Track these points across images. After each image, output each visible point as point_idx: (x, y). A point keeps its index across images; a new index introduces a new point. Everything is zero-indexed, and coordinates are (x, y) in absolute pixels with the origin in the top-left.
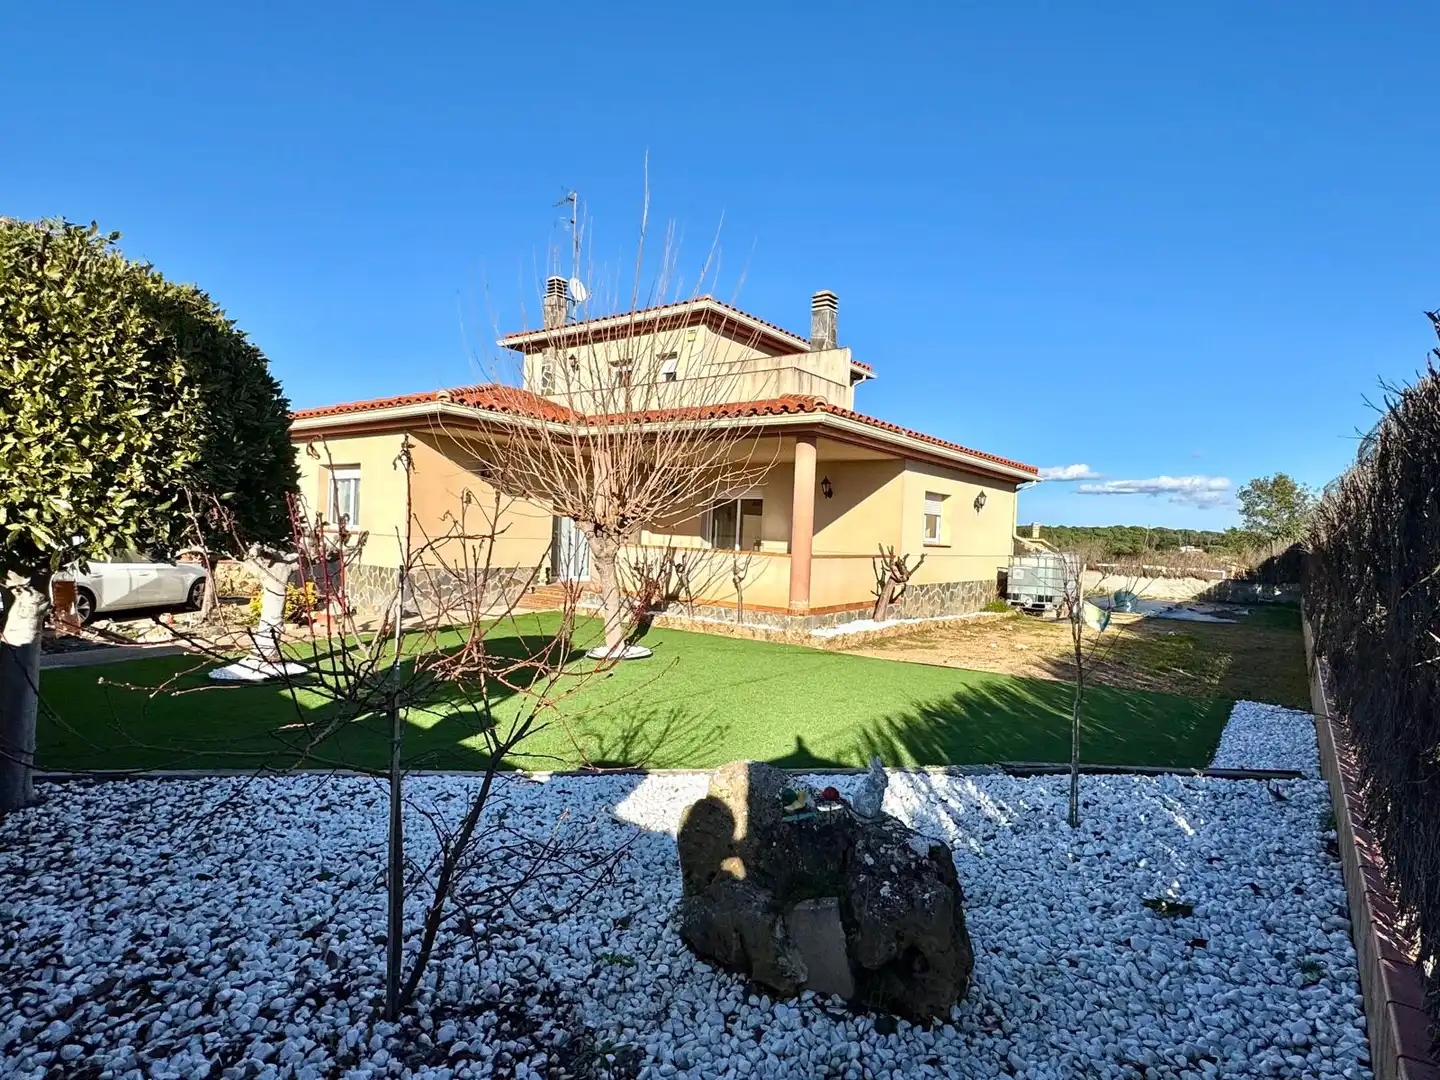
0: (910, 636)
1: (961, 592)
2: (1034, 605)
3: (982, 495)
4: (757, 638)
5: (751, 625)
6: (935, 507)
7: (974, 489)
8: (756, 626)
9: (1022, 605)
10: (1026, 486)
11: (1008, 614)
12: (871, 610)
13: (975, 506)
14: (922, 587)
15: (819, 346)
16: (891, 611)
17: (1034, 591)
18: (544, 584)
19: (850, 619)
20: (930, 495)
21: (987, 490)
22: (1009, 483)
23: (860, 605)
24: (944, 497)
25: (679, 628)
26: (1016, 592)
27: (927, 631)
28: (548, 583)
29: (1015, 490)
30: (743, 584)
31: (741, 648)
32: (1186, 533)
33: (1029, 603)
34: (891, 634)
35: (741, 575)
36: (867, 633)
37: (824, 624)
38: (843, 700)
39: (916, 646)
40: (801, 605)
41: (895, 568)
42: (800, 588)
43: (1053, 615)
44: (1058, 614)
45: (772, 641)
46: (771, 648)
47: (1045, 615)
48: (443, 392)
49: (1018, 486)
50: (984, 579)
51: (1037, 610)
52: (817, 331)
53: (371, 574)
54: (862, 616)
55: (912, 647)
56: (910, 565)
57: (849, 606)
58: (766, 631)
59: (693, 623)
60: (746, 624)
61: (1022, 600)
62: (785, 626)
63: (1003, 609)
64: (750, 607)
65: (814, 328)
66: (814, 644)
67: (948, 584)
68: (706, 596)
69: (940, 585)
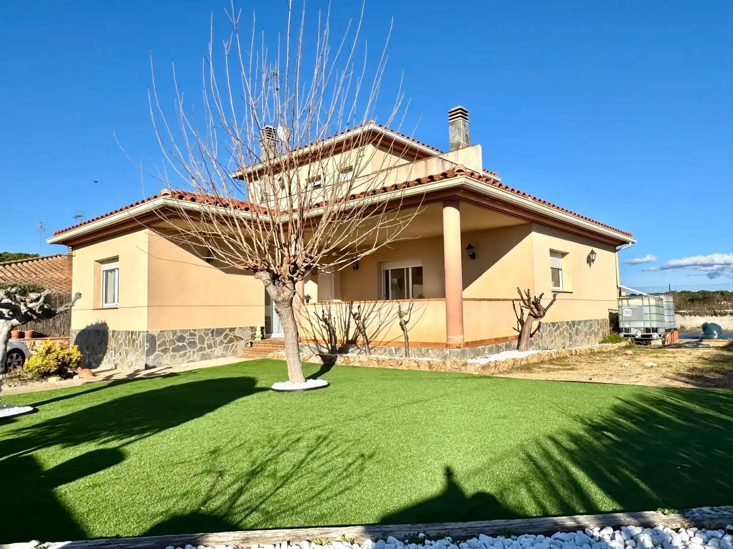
0: (551, 361)
1: (583, 329)
2: (643, 336)
3: (593, 252)
4: (422, 368)
5: (417, 358)
6: (558, 262)
7: (587, 249)
8: (420, 359)
9: (633, 336)
10: (624, 247)
11: (623, 344)
12: (515, 343)
13: (588, 262)
14: (554, 324)
15: (457, 147)
16: (532, 344)
17: (641, 325)
18: (260, 339)
19: (499, 350)
20: (553, 253)
21: (595, 250)
22: (611, 244)
23: (505, 339)
24: (563, 254)
25: (358, 365)
26: (627, 326)
27: (564, 358)
28: (262, 338)
29: (615, 251)
30: (408, 326)
31: (408, 377)
32: (722, 293)
33: (639, 335)
34: (535, 360)
35: (406, 318)
36: (515, 360)
37: (478, 355)
38: (505, 417)
39: (559, 369)
40: (457, 339)
41: (533, 306)
42: (455, 325)
43: (659, 343)
44: (663, 343)
45: (434, 370)
46: (435, 375)
47: (653, 343)
48: (165, 191)
49: (617, 248)
50: (599, 317)
51: (645, 340)
52: (454, 137)
53: (126, 337)
54: (508, 347)
55: (554, 370)
56: (544, 303)
57: (497, 340)
58: (429, 362)
59: (370, 360)
60: (412, 358)
61: (633, 332)
62: (445, 357)
63: (620, 340)
64: (415, 344)
65: (451, 135)
66: (471, 370)
67: (574, 323)
68: (379, 339)
69: (567, 323)
